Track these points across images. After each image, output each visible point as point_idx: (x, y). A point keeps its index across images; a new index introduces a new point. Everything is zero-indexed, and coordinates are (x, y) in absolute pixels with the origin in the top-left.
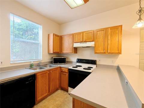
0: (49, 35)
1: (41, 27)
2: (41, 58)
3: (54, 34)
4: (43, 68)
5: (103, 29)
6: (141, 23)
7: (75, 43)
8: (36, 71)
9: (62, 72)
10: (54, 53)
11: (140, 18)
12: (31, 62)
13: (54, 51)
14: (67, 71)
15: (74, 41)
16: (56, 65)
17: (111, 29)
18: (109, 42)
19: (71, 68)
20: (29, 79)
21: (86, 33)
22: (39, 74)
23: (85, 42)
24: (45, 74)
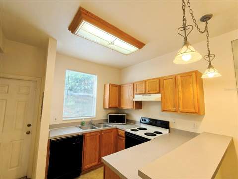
0: (105, 85)
1: (96, 76)
2: (95, 115)
3: (110, 84)
4: (94, 128)
5: (171, 75)
6: (209, 72)
7: (137, 94)
8: (85, 131)
9: (118, 135)
10: (110, 108)
11: (210, 64)
12: (82, 119)
13: (110, 106)
14: (124, 135)
15: (135, 93)
16: (111, 125)
17: (181, 77)
18: (181, 95)
19: (129, 131)
20: (77, 140)
21: (149, 82)
22: (87, 135)
23: (148, 94)
24: (94, 136)
